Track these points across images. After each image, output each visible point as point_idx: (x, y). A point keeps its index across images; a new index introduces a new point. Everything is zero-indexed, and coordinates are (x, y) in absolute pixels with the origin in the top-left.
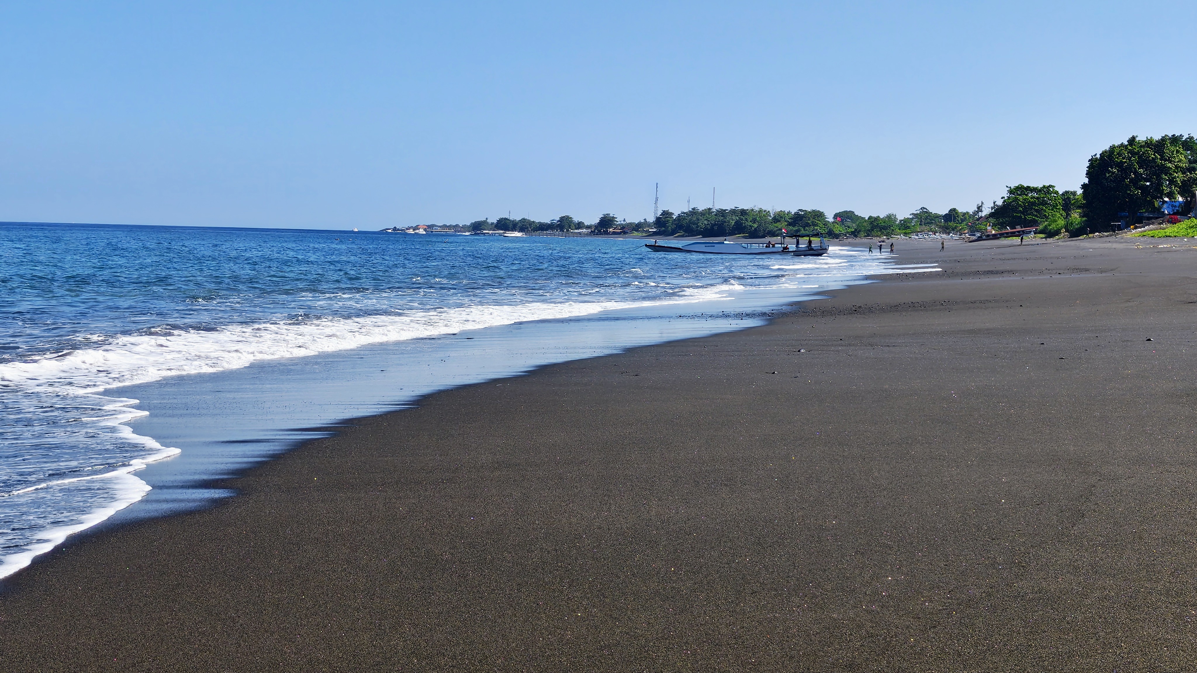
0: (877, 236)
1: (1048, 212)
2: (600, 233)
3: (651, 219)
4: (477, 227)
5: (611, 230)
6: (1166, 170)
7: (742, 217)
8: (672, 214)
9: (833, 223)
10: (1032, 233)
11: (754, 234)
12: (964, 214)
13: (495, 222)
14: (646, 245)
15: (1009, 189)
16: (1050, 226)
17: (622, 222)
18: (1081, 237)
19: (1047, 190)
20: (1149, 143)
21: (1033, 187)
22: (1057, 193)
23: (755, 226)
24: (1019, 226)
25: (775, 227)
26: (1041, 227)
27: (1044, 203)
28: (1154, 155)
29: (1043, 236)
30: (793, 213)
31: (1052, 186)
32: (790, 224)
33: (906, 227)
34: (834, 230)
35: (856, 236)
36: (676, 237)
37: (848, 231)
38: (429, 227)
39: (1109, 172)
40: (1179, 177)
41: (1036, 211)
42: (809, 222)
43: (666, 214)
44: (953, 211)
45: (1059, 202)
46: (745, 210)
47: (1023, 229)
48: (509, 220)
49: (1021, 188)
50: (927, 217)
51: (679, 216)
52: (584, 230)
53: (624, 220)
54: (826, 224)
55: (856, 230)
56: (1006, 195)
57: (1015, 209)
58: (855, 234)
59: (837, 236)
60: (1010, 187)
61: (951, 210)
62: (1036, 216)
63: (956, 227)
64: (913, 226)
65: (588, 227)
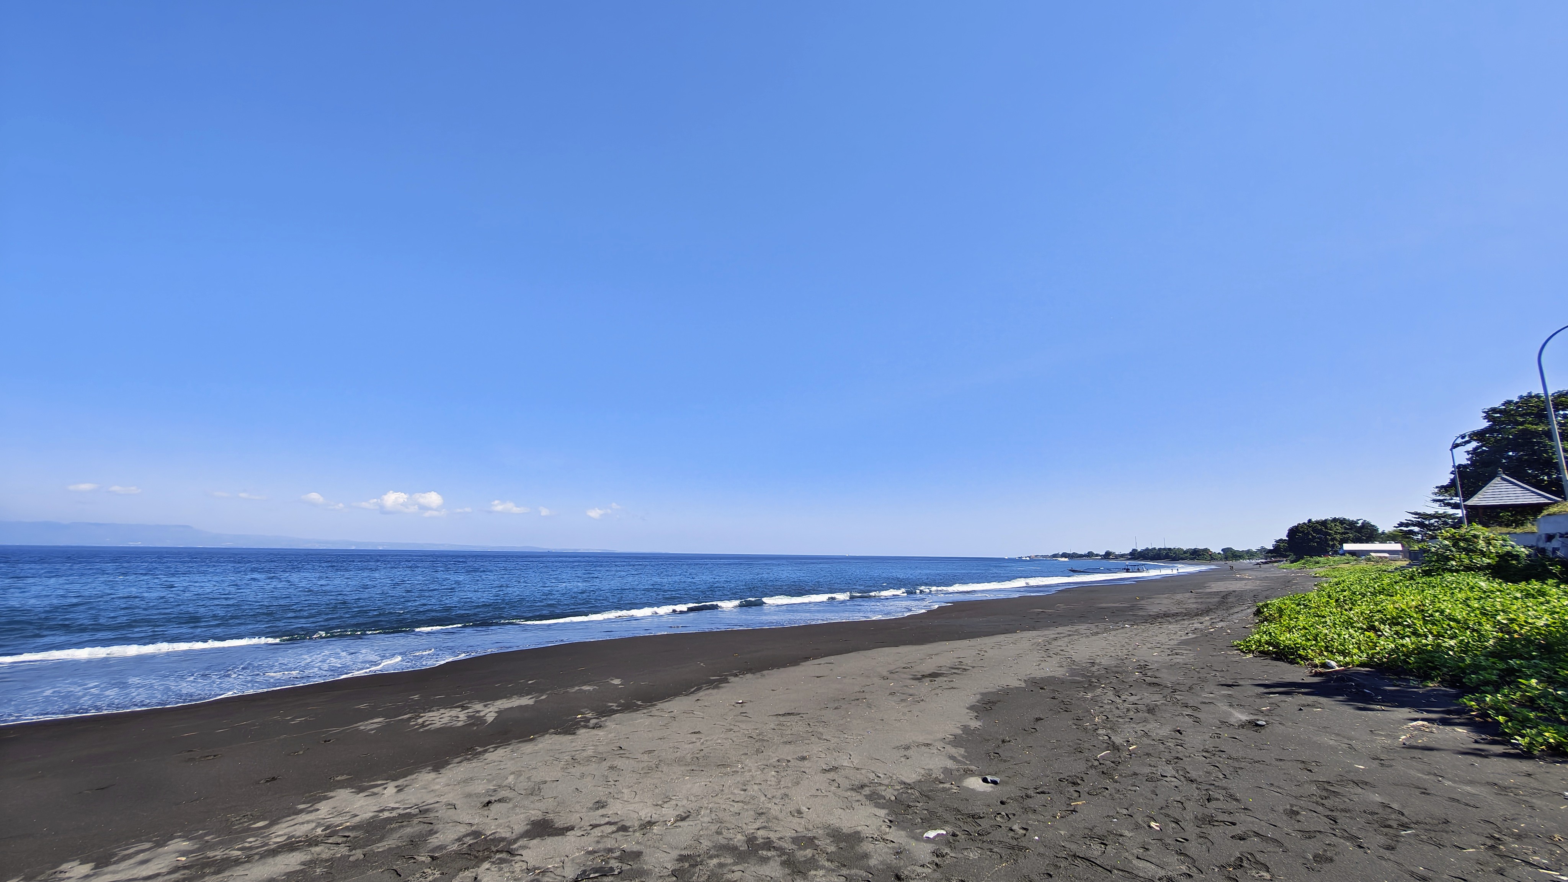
2: (1106, 557)
4: (1055, 556)
5: (1111, 556)
8: (1137, 550)
17: (1116, 553)
20: (1317, 522)
28: (1323, 527)
65: (1101, 556)
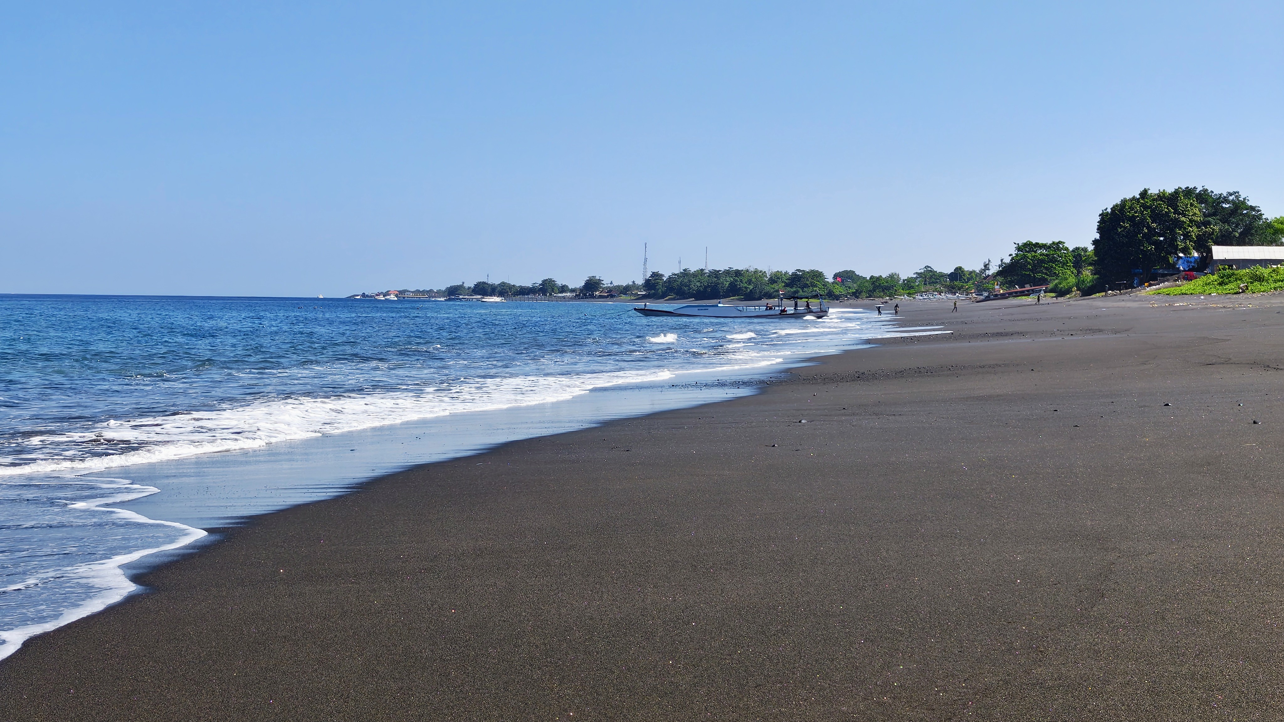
0: (880, 297)
1: (1058, 270)
2: (585, 297)
3: (640, 281)
4: (453, 292)
5: (597, 293)
6: (1181, 225)
7: (737, 278)
8: (662, 275)
9: (833, 283)
10: (1042, 292)
11: (750, 297)
12: (971, 273)
13: (472, 286)
14: (635, 309)
15: (1016, 246)
16: (1060, 284)
17: (609, 285)
18: (1093, 296)
19: (1056, 246)
20: (1162, 197)
21: (1042, 244)
22: (1067, 249)
23: (751, 287)
24: (1028, 285)
25: (772, 288)
26: (1051, 286)
27: (1053, 260)
28: (1167, 208)
29: (1053, 295)
30: (790, 274)
31: (1062, 242)
32: (787, 285)
33: (910, 287)
34: (834, 291)
35: (857, 297)
36: (666, 300)
37: (849, 292)
38: (401, 292)
39: (1121, 227)
40: (1194, 231)
41: (1046, 268)
42: (808, 282)
43: (656, 275)
44: (959, 269)
45: (1070, 260)
46: (739, 271)
47: (1033, 288)
48: (487, 284)
49: (1029, 244)
50: (931, 276)
51: (670, 278)
52: (568, 294)
53: (611, 283)
54: (825, 284)
55: (857, 290)
56: (1014, 252)
57: (1023, 267)
58: (856, 295)
59: (837, 298)
60: (1018, 244)
61: (956, 269)
62: (1046, 274)
63: (962, 287)
64: (918, 286)
65: (573, 291)
